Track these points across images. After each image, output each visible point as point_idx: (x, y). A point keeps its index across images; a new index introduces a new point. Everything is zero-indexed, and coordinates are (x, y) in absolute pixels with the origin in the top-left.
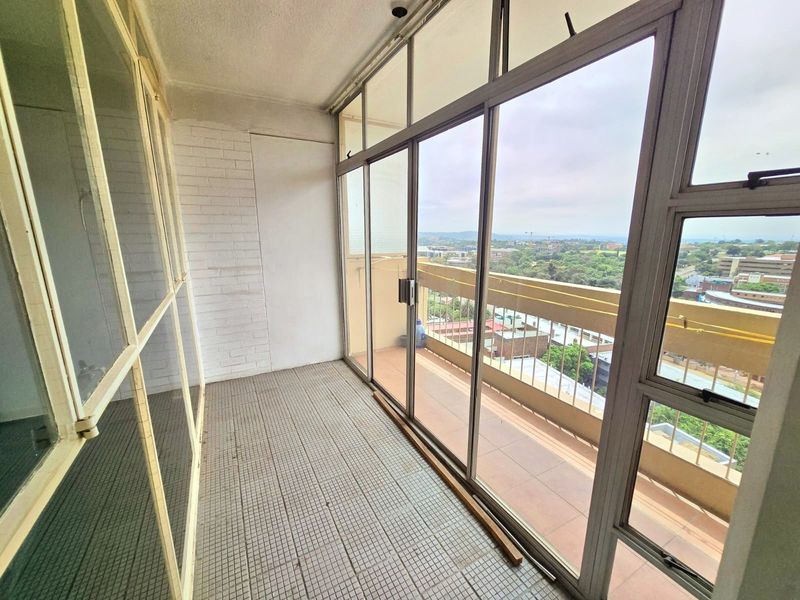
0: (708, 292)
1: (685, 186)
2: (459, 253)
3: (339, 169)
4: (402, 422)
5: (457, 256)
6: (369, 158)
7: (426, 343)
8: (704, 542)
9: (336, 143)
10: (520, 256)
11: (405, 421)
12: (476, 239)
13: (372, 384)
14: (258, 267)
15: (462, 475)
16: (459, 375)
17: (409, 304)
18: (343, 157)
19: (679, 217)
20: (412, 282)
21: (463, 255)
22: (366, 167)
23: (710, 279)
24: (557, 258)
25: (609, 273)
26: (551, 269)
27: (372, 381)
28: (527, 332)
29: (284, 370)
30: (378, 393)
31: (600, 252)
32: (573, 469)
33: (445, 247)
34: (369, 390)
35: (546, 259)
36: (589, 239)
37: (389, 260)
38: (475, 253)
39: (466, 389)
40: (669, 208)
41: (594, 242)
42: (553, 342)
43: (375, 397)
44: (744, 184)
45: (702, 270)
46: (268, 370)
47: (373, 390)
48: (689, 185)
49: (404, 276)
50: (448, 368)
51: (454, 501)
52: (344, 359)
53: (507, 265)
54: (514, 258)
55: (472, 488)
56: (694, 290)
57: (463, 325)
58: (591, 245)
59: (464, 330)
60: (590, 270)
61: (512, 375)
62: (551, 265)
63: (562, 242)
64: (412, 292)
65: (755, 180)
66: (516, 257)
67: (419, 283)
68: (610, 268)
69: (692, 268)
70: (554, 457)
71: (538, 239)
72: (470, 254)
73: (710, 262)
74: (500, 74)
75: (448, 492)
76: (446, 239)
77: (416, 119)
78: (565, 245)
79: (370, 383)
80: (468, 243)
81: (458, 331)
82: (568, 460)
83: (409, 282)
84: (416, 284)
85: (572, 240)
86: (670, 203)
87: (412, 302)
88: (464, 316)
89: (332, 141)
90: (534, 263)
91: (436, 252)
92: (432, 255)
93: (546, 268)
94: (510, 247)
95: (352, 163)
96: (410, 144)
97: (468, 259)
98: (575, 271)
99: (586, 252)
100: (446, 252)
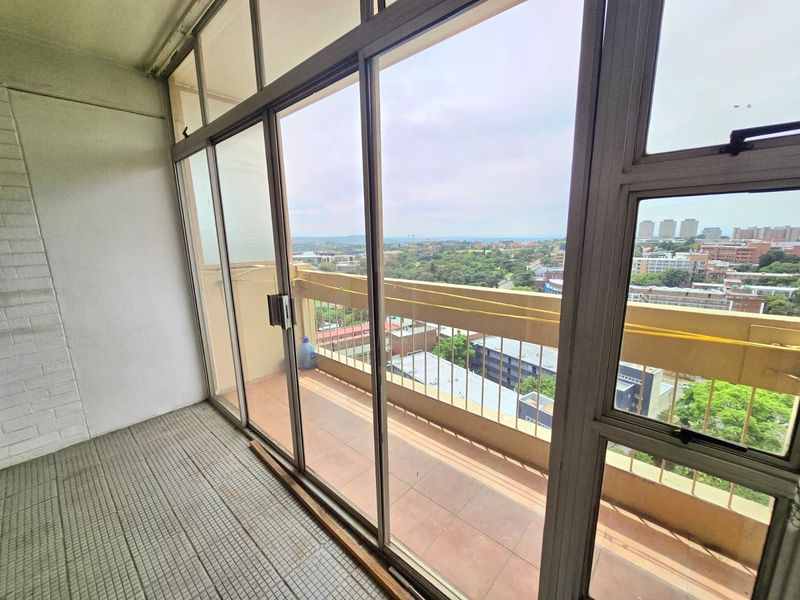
0: (551, 280)
1: (639, 156)
2: (347, 257)
3: (175, 153)
4: (288, 479)
5: (345, 260)
6: (214, 136)
7: (316, 364)
8: (625, 547)
9: (168, 118)
10: (405, 257)
11: (294, 476)
12: (363, 242)
13: (247, 431)
14: (47, 291)
15: (373, 541)
16: (357, 396)
17: (283, 327)
18: (180, 137)
19: (633, 198)
20: (286, 299)
21: (351, 259)
22: (210, 148)
23: (551, 270)
24: (436, 258)
25: (480, 270)
26: (433, 269)
27: (248, 426)
28: (415, 329)
29: (112, 433)
30: (257, 443)
31: (471, 251)
32: (493, 493)
33: (333, 252)
34: (244, 440)
35: (427, 259)
36: (461, 241)
37: (262, 269)
38: (364, 256)
39: (366, 413)
40: (622, 185)
41: (465, 242)
42: (442, 335)
43: (252, 449)
44: (722, 150)
45: (545, 263)
46: (87, 437)
47: (250, 439)
48: (644, 155)
49: (275, 291)
50: (345, 390)
51: (366, 586)
52: (209, 400)
53: (394, 266)
54: (398, 259)
55: (387, 558)
56: (541, 279)
57: (357, 329)
58: (464, 245)
59: (359, 333)
60: (464, 267)
61: (416, 390)
62: (432, 265)
63: (439, 243)
64: (286, 312)
65: (739, 142)
66: (402, 259)
67: (295, 299)
68: (480, 265)
69: (538, 261)
70: (472, 482)
71: (419, 241)
72: (357, 258)
73: (550, 256)
74: (376, 11)
75: (358, 573)
76: (333, 244)
77: (269, 80)
78: (442, 246)
79: (246, 429)
80: (355, 247)
81: (351, 335)
82: (485, 481)
83: (281, 299)
84: (291, 301)
85: (447, 242)
86: (622, 178)
87: (288, 324)
88: (357, 319)
89: (160, 114)
90: (418, 264)
91: (324, 257)
92: (320, 260)
93: (429, 267)
94: (395, 249)
95: (192, 144)
96: (265, 116)
97: (356, 263)
98: (454, 269)
99: (460, 252)
100: (334, 257)
